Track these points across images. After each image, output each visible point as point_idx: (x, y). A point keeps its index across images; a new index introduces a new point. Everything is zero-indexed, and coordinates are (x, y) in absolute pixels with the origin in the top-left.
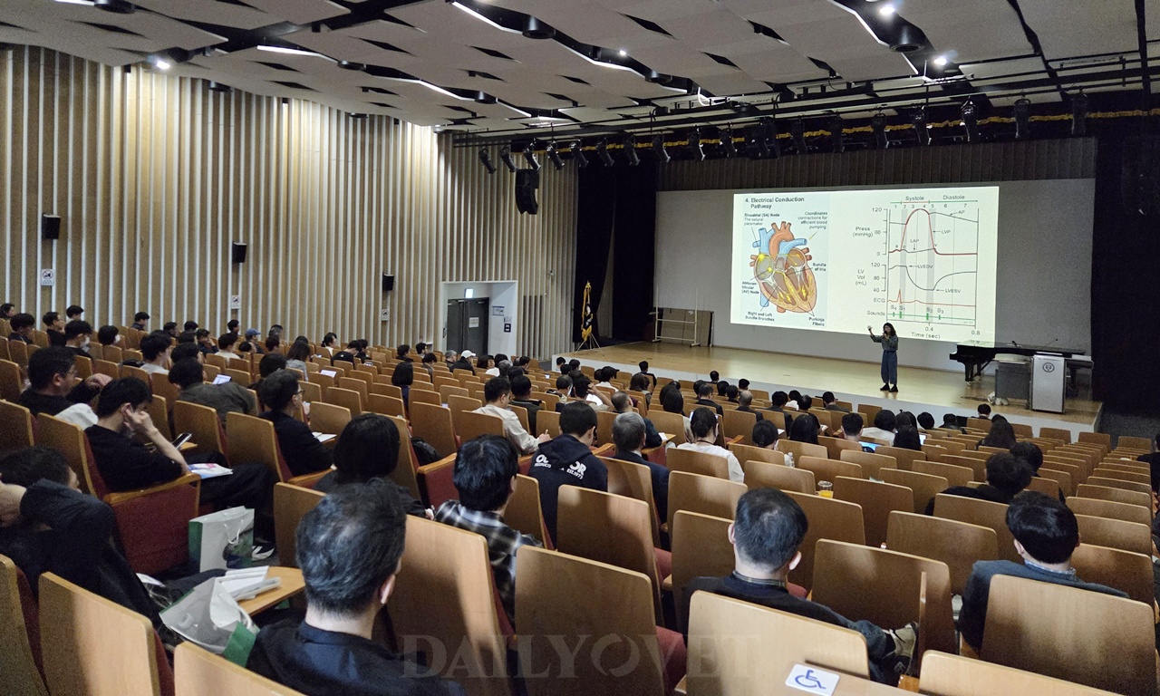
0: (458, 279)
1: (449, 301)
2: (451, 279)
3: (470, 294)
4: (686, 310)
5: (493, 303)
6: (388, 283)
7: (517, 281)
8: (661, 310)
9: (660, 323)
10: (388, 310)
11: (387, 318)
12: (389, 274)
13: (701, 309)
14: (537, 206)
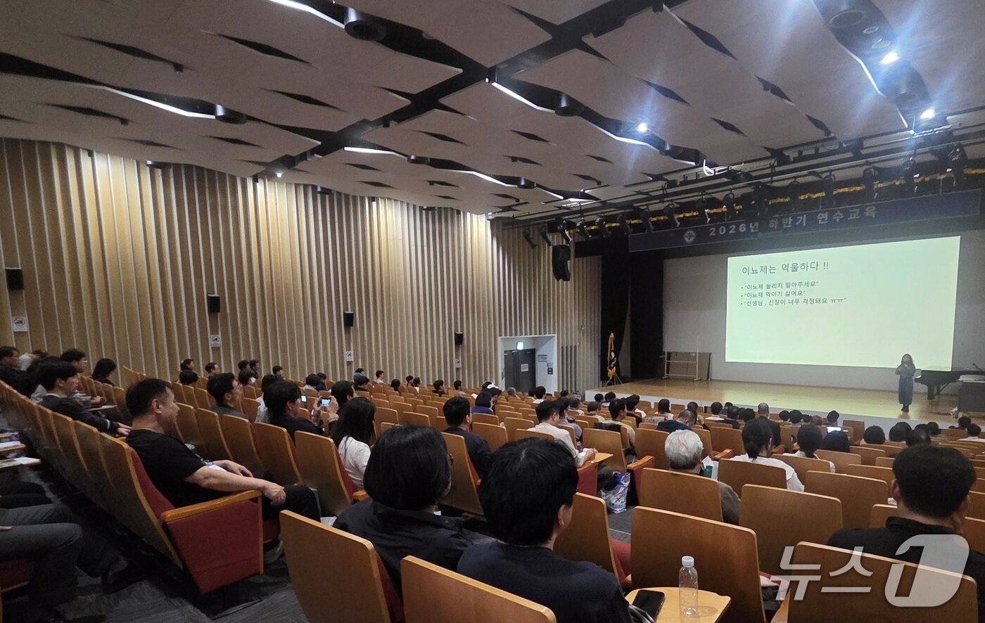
0: (511, 335)
1: (505, 352)
2: (506, 335)
3: (520, 346)
4: (689, 353)
5: (539, 353)
6: (459, 339)
7: (556, 335)
8: (669, 354)
9: (668, 364)
10: (460, 359)
11: (460, 365)
12: (459, 333)
13: (702, 352)
14: (570, 274)
